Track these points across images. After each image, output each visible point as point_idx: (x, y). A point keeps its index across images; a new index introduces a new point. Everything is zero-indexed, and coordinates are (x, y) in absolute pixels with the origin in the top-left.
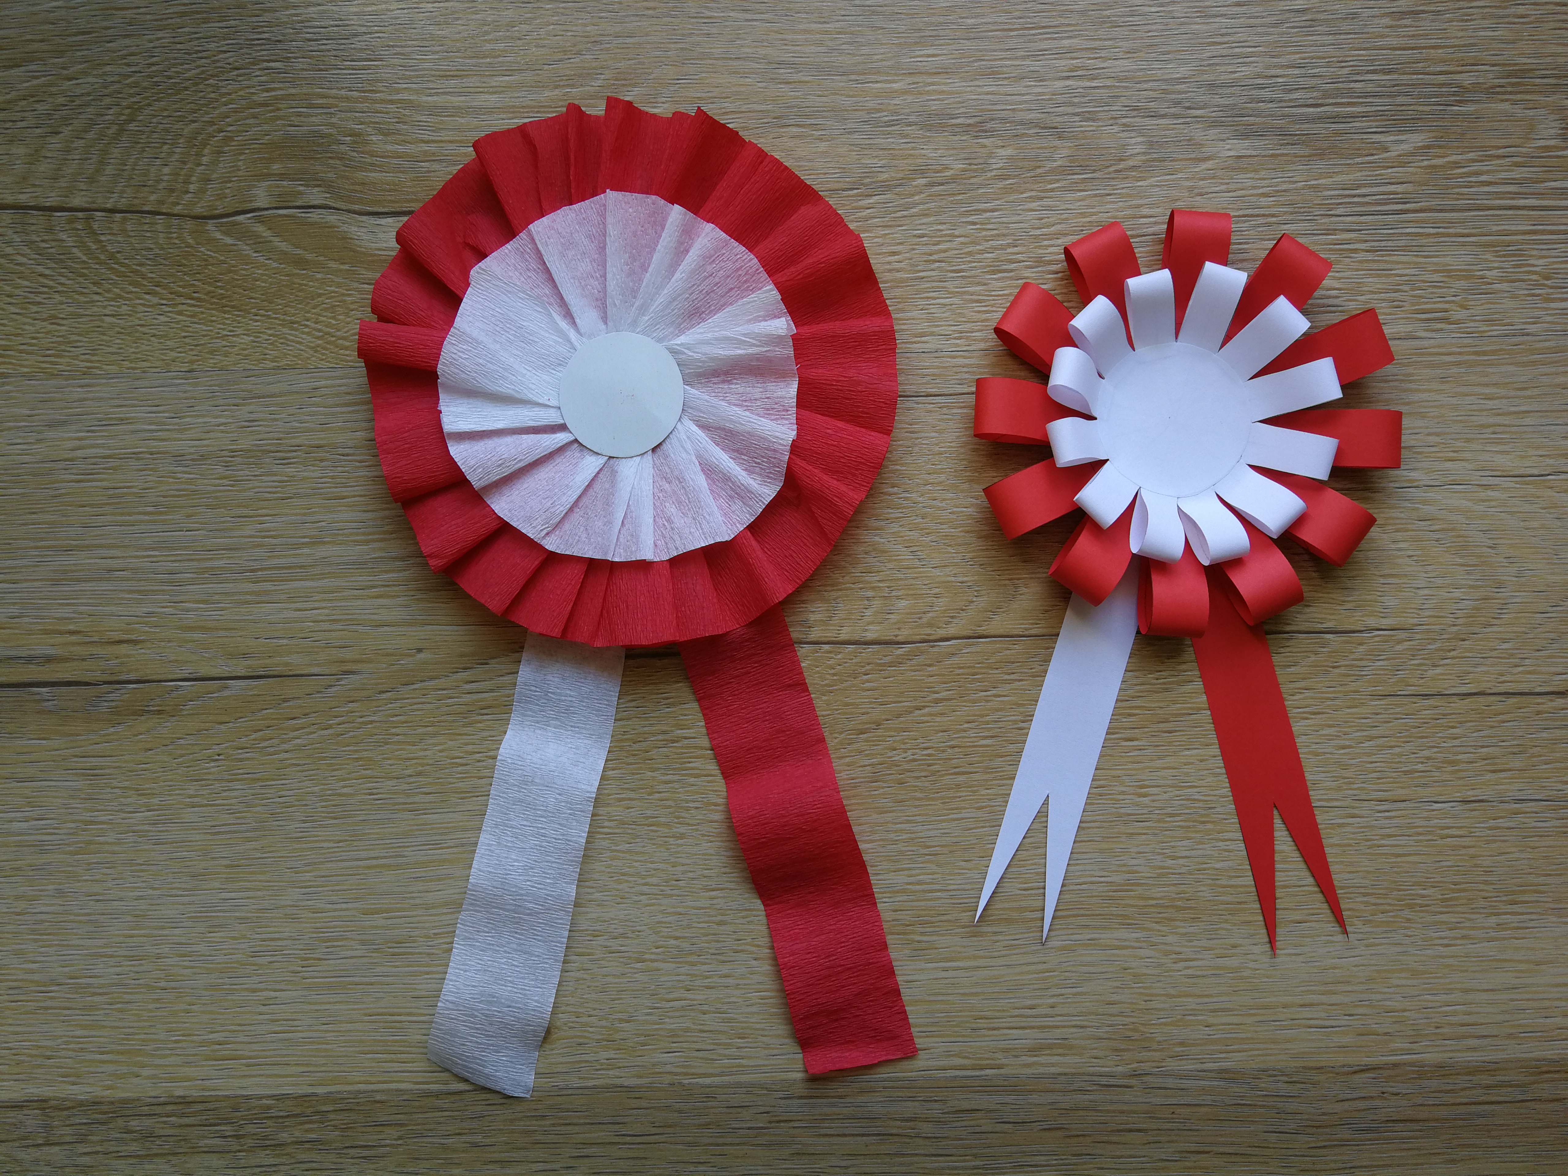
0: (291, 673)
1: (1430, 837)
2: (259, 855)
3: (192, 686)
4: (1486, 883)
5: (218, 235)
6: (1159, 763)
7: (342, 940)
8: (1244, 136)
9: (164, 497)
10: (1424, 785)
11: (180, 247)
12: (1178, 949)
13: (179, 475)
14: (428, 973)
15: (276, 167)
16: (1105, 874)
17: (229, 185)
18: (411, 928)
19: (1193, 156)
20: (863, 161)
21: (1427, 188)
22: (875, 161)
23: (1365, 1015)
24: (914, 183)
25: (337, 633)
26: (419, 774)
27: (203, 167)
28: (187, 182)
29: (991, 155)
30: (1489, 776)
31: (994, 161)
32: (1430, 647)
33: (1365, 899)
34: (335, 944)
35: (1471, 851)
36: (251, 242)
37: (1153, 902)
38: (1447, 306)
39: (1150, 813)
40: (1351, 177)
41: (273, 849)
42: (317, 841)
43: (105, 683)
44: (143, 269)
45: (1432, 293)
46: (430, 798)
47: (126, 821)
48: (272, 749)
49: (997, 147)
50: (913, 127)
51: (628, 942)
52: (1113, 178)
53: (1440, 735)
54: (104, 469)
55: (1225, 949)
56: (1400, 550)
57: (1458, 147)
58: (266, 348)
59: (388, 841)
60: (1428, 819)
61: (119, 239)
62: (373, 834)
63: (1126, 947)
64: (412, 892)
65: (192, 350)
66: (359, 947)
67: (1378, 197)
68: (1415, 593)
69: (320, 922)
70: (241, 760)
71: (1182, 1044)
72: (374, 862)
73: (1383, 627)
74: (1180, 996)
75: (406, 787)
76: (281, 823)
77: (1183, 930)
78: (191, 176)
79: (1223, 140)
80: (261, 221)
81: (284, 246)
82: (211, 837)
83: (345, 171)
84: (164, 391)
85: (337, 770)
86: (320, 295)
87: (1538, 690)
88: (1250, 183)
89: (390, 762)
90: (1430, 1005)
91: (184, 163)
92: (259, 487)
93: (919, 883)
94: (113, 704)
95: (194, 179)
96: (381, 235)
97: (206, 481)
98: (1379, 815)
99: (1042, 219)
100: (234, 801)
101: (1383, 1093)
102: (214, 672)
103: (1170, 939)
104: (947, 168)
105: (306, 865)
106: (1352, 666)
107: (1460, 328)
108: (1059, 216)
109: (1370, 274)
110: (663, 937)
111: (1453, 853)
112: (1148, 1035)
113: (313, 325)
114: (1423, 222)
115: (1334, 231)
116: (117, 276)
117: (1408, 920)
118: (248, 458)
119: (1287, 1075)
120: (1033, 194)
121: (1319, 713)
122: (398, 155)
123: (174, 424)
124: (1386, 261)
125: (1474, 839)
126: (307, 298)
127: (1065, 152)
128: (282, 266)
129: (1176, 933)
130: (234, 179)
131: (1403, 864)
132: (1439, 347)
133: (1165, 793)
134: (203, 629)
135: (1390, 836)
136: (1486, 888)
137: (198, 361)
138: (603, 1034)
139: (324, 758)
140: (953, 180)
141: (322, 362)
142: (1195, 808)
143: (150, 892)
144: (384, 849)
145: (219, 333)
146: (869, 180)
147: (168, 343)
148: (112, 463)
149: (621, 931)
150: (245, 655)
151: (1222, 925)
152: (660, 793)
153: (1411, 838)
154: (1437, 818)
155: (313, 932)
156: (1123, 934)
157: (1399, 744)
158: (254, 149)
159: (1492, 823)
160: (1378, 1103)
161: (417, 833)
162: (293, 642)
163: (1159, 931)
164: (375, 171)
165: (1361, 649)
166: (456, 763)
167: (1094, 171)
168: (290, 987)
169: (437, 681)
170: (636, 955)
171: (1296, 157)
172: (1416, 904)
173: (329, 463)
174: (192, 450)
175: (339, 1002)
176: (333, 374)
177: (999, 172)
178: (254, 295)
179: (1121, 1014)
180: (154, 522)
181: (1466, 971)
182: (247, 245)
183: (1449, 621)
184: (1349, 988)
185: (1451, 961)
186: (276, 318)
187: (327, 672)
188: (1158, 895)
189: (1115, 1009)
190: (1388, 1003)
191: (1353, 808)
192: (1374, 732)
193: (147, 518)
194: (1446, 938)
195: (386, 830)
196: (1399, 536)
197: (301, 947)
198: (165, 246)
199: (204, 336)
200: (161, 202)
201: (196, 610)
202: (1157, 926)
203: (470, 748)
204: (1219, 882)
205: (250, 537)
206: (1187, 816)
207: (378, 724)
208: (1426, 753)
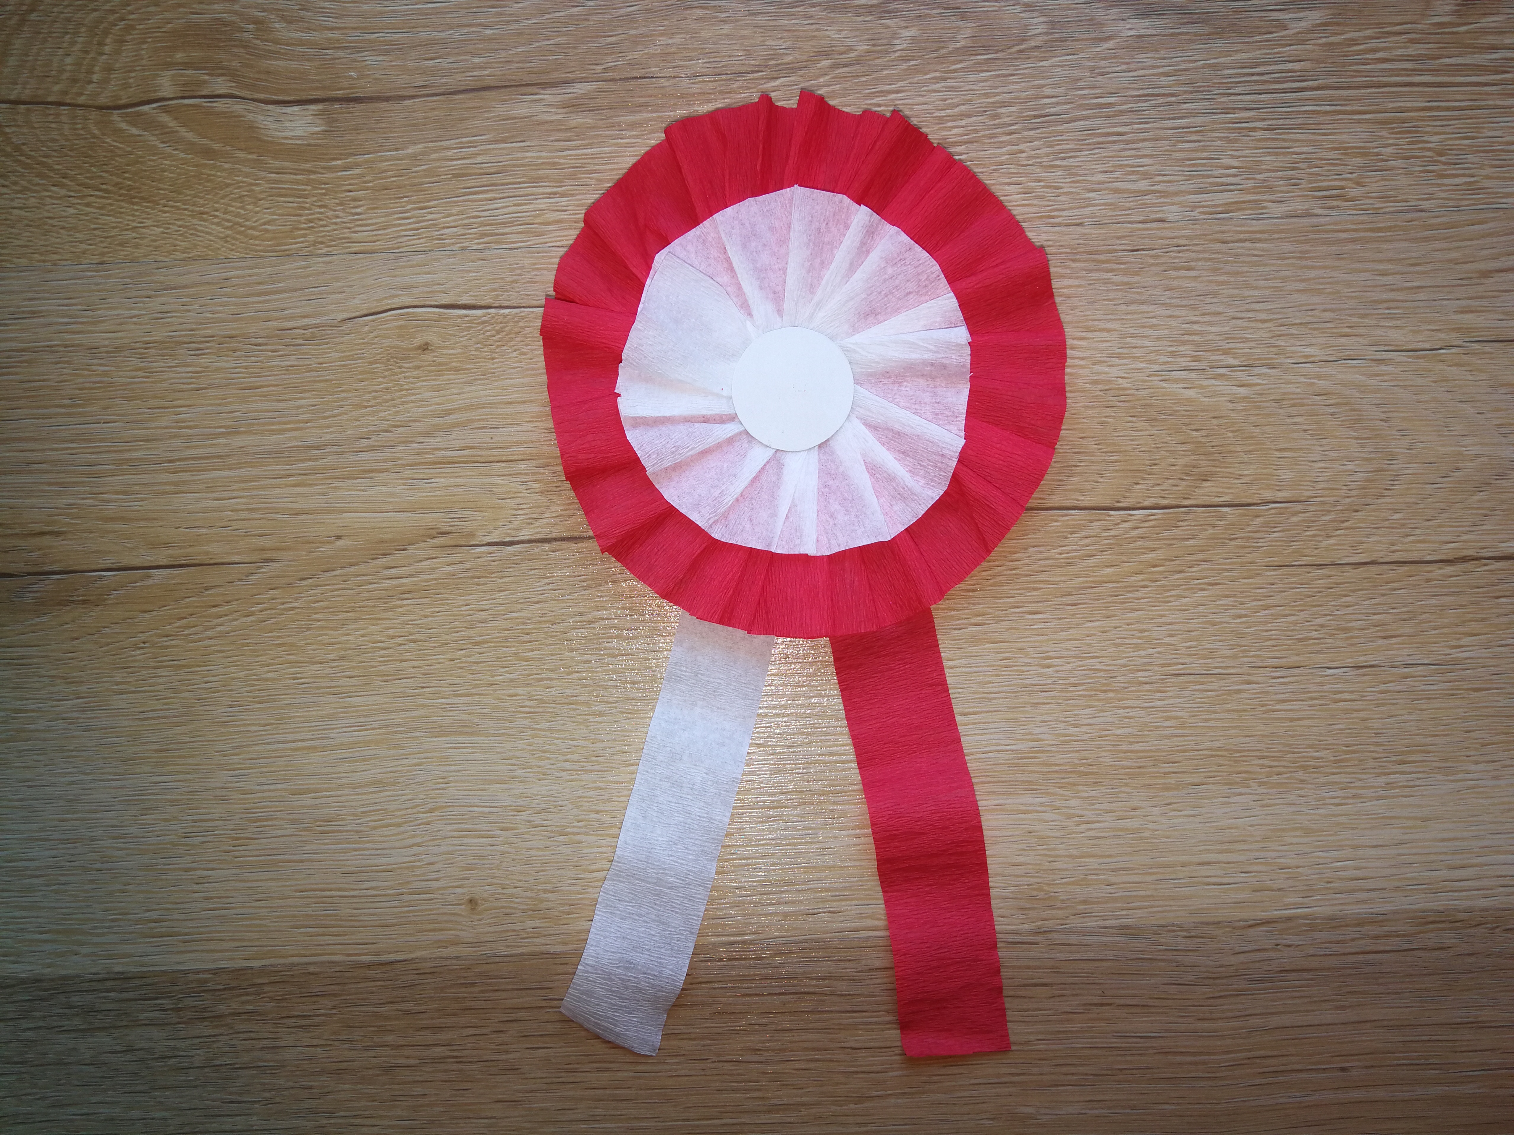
0: (212, 562)
1: (1323, 702)
2: (188, 740)
3: (114, 576)
4: (1377, 744)
5: (124, 126)
6: (1063, 635)
7: (271, 820)
8: (1145, 15)
9: (80, 389)
10: (1318, 652)
11: (86, 138)
12: (1081, 812)
13: (94, 368)
14: (356, 850)
15: (179, 56)
16: (1012, 742)
17: (133, 75)
18: (339, 807)
19: (1093, 36)
20: (767, 43)
21: (1323, 65)
22: (780, 42)
23: (1260, 872)
24: (818, 65)
25: (256, 522)
26: (342, 658)
27: (105, 57)
28: (90, 72)
29: (895, 35)
30: (1380, 642)
31: (898, 42)
32: (1324, 518)
33: (1261, 762)
34: (265, 823)
35: (1362, 714)
36: (157, 132)
37: (1057, 768)
38: (1343, 183)
39: (1054, 683)
40: (1250, 55)
41: (201, 733)
42: (244, 725)
43: (29, 574)
44: (50, 161)
45: (1329, 171)
46: (354, 681)
47: (54, 709)
48: (196, 636)
49: (901, 28)
50: (817, 8)
51: (550, 817)
52: (1016, 59)
53: (1333, 603)
54: (18, 362)
55: (1126, 811)
56: (1295, 424)
57: (1355, 24)
58: (176, 239)
59: (313, 724)
60: (1322, 684)
61: (25, 130)
62: (299, 717)
63: (1031, 812)
64: (339, 773)
65: (102, 242)
66: (288, 826)
67: (1276, 75)
68: (1310, 466)
69: (250, 803)
70: (166, 647)
71: (1084, 902)
72: (300, 744)
73: (1279, 500)
74: (1082, 857)
75: (329, 671)
76: (207, 708)
77: (1085, 794)
78: (94, 66)
79: (1123, 20)
80: (166, 110)
81: (190, 136)
82: (140, 723)
83: (248, 59)
84: (76, 284)
85: (261, 656)
86: (228, 186)
87: (1428, 558)
88: (1150, 62)
89: (313, 647)
90: (1321, 861)
91: (87, 52)
92: (174, 378)
93: (831, 754)
94: (38, 595)
95: (97, 69)
96: (287, 124)
97: (121, 373)
98: (1274, 681)
99: (945, 100)
100: (161, 687)
101: (1277, 945)
102: (137, 562)
103: (1073, 803)
104: (851, 49)
105: (234, 748)
106: (1248, 538)
107: (1356, 205)
108: (963, 97)
109: (1269, 153)
110: (584, 811)
111: (1345, 716)
112: (1052, 894)
113: (222, 215)
114: (1320, 99)
115: (1233, 110)
116: (23, 168)
117: (1302, 781)
118: (161, 349)
119: (1186, 930)
120: (937, 74)
121: (1216, 584)
122: (301, 43)
123: (88, 317)
124: (1284, 140)
125: (1365, 703)
126: (216, 188)
127: (968, 33)
128: (190, 156)
129: (1079, 797)
130: (137, 68)
131: (1298, 728)
132: (1335, 224)
133: (1069, 663)
134: (123, 519)
135: (1284, 701)
136: (1377, 749)
137: (109, 253)
138: (528, 905)
139: (248, 645)
140: (857, 61)
141: (233, 253)
142: (1097, 677)
143: (82, 777)
144: (310, 731)
145: (128, 225)
146: (773, 62)
147: (78, 235)
148: (27, 356)
149: (544, 806)
150: (167, 545)
151: (1123, 789)
152: (578, 672)
153: (1304, 703)
154: (1330, 684)
155: (243, 813)
156: (1028, 799)
157: (1294, 612)
158: (156, 37)
159: (1383, 687)
160: (1272, 954)
161: (342, 715)
162: (213, 530)
163: (1062, 795)
164: (279, 59)
165: (1258, 521)
166: (378, 647)
167: (997, 52)
168: (221, 866)
169: (357, 567)
170: (557, 829)
171: (1195, 36)
172: (1309, 766)
173: (243, 353)
174: (106, 343)
175: (270, 879)
176: (244, 264)
177: (903, 53)
178: (161, 186)
179: (1026, 875)
180: (70, 415)
181: (1356, 828)
182: (153, 135)
183: (1342, 493)
184: (1245, 847)
185: (1342, 819)
186: (185, 209)
187: (247, 560)
188: (1062, 761)
189: (1020, 870)
190: (1283, 860)
191: (1249, 674)
192: (1269, 601)
193: (63, 410)
194: (1338, 797)
195: (310, 713)
196: (1293, 411)
197: (231, 827)
198: (70, 137)
199: (114, 228)
200: (66, 93)
201: (115, 501)
202: (1061, 791)
203: (391, 632)
204: (1120, 748)
205: (166, 428)
206: (1090, 685)
207: (299, 610)
208: (1320, 621)
